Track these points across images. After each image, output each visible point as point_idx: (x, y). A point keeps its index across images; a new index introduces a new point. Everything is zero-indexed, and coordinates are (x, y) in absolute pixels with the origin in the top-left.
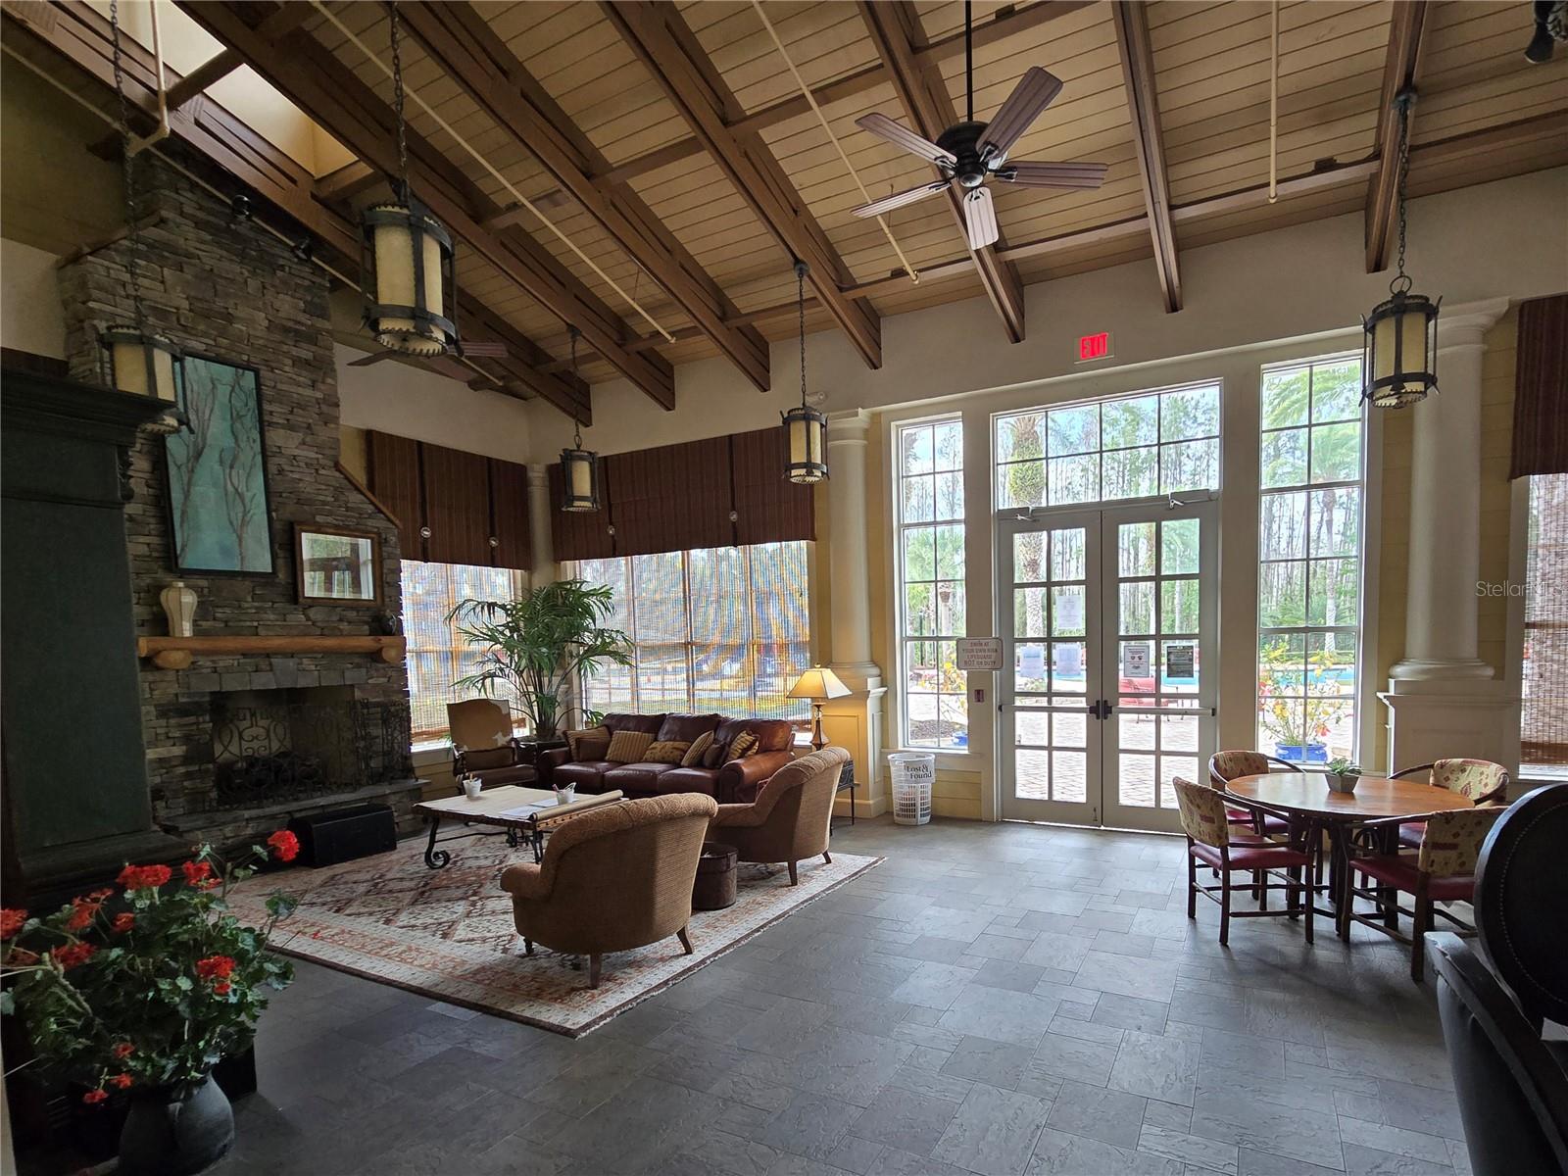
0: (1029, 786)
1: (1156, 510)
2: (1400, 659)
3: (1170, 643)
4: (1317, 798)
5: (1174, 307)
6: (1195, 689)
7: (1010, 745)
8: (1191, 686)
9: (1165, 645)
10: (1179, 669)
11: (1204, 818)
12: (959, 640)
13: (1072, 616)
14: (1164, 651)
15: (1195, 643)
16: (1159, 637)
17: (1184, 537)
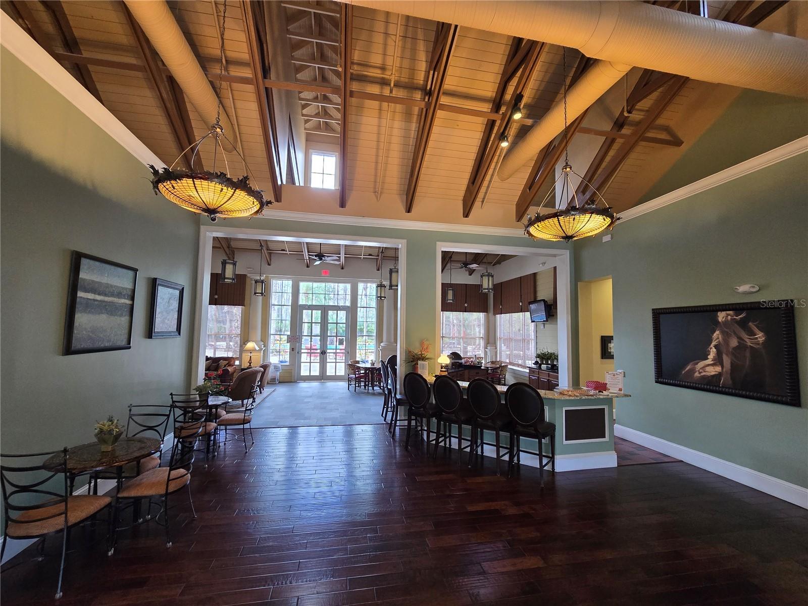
0: (304, 372)
1: (337, 308)
2: (382, 342)
3: (340, 338)
4: (368, 365)
5: (342, 268)
6: (344, 348)
7: (300, 363)
8: (343, 347)
9: (338, 338)
10: (341, 343)
11: (352, 370)
12: (288, 335)
13: (317, 329)
14: (338, 339)
15: (344, 338)
16: (336, 336)
17: (342, 315)
